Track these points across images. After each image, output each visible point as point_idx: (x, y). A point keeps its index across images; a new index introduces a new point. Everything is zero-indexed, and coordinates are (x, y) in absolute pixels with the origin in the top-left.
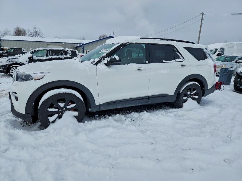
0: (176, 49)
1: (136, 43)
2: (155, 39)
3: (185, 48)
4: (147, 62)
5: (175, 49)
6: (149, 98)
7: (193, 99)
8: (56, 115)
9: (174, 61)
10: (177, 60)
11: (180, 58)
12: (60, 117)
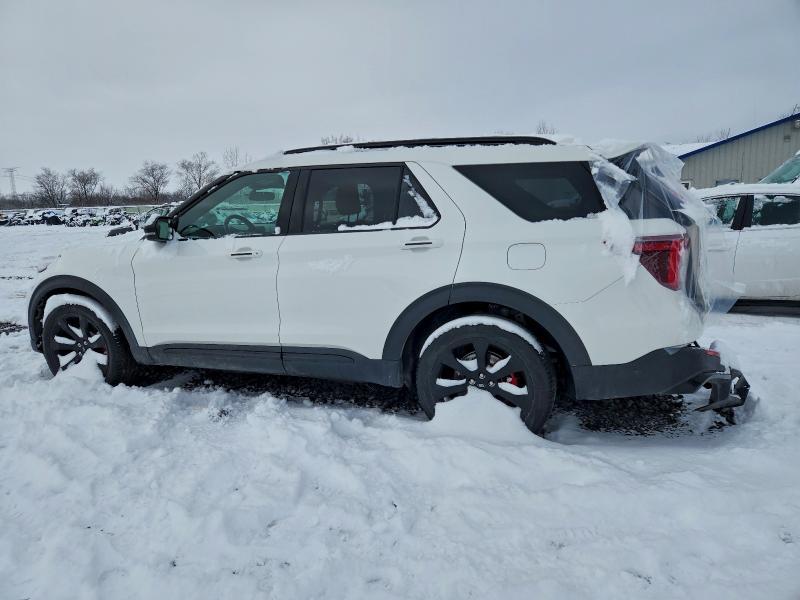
0: (413, 178)
1: (261, 172)
2: (333, 148)
3: (460, 169)
4: (277, 230)
5: (407, 179)
6: (283, 352)
7: (502, 396)
8: (72, 355)
9: (388, 225)
10: (402, 222)
11: (421, 215)
12: (77, 360)
